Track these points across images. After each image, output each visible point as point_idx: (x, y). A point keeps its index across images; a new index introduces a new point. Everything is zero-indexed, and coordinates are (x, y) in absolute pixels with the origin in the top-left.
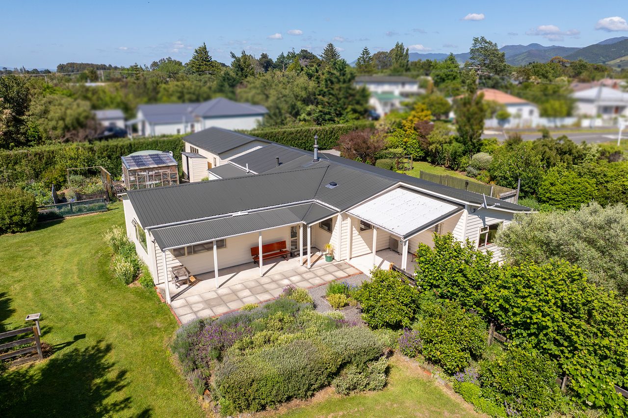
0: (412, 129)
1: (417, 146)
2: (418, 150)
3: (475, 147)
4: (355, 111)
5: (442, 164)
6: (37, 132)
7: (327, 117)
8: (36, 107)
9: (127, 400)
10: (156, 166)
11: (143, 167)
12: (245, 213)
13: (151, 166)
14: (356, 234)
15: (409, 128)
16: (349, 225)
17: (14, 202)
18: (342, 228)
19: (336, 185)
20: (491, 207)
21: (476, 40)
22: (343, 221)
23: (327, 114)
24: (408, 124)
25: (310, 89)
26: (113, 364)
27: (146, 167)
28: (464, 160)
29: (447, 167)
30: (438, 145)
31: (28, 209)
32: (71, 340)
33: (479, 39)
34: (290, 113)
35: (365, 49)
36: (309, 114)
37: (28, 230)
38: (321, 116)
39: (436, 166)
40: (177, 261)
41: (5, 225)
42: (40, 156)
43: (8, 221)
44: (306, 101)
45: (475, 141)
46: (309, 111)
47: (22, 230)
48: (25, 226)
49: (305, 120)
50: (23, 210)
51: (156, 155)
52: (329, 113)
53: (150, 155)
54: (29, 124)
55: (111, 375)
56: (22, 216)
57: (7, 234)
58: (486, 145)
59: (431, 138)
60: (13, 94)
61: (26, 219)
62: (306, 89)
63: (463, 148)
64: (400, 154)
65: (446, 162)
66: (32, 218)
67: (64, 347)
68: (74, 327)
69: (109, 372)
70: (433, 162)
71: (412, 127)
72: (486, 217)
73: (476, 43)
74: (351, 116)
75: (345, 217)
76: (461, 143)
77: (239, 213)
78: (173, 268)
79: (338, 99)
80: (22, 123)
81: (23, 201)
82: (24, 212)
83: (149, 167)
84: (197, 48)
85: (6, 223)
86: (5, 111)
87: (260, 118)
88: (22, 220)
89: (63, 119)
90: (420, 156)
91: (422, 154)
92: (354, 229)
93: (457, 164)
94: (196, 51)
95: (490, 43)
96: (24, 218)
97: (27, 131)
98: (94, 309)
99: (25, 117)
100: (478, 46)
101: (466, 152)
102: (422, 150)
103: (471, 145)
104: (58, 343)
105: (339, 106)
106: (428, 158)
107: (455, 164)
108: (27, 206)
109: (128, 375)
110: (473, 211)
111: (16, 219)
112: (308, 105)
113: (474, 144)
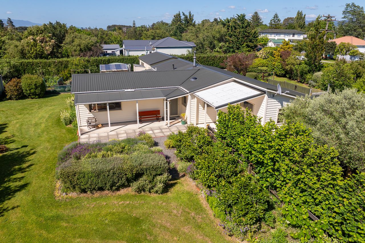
0: (279, 56)
1: (280, 67)
2: (281, 70)
3: (317, 68)
4: (248, 46)
5: (296, 79)
6: (67, 52)
7: (231, 50)
8: (68, 39)
9: (23, 177)
10: (116, 70)
11: (109, 70)
12: (133, 90)
13: (113, 70)
14: (202, 109)
15: (277, 56)
16: (196, 102)
17: (32, 82)
18: (192, 104)
19: (196, 79)
20: (283, 94)
21: (348, 5)
22: (192, 99)
23: (231, 48)
24: (277, 53)
25: (222, 32)
26: (30, 160)
27: (111, 70)
28: (308, 76)
29: (298, 81)
30: (292, 66)
31: (39, 86)
32: (20, 147)
33: (350, 5)
34: (209, 47)
35: (275, 14)
36: (221, 48)
37: (39, 98)
38: (228, 49)
39: (292, 80)
40: (91, 114)
41: (27, 94)
42: (61, 63)
43: (29, 92)
44: (220, 40)
45: (317, 64)
46: (221, 46)
47: (36, 97)
48: (37, 95)
49: (217, 51)
50: (36, 86)
51: (119, 65)
52: (232, 48)
53: (115, 65)
54: (64, 48)
55: (24, 166)
56: (36, 90)
57: (29, 99)
58: (325, 67)
59: (288, 61)
60: (58, 32)
61: (38, 91)
62: (219, 32)
63: (308, 68)
64: (265, 70)
65: (298, 78)
66: (41, 91)
67: (14, 150)
68: (26, 142)
69: (25, 164)
70: (290, 78)
71: (279, 55)
72: (283, 102)
73: (347, 7)
74: (245, 49)
75: (193, 97)
76: (307, 65)
77: (129, 90)
78: (88, 118)
79: (238, 39)
80: (61, 48)
81: (37, 82)
82: (36, 87)
83: (112, 70)
84: (175, 14)
85: (28, 93)
86: (52, 41)
87: (190, 49)
88: (35, 92)
89: (80, 46)
90: (282, 74)
91: (283, 72)
92: (200, 105)
93: (304, 79)
94: (175, 16)
95: (358, 7)
96: (37, 91)
97: (62, 51)
98: (42, 134)
99: (62, 45)
100: (349, 9)
101: (311, 71)
102: (283, 70)
103: (314, 66)
104: (13, 148)
105: (238, 43)
106: (287, 75)
107: (302, 79)
108: (38, 84)
109: (33, 167)
110: (272, 96)
111: (32, 91)
112: (220, 43)
113: (316, 66)
